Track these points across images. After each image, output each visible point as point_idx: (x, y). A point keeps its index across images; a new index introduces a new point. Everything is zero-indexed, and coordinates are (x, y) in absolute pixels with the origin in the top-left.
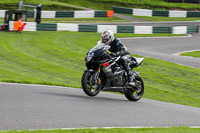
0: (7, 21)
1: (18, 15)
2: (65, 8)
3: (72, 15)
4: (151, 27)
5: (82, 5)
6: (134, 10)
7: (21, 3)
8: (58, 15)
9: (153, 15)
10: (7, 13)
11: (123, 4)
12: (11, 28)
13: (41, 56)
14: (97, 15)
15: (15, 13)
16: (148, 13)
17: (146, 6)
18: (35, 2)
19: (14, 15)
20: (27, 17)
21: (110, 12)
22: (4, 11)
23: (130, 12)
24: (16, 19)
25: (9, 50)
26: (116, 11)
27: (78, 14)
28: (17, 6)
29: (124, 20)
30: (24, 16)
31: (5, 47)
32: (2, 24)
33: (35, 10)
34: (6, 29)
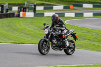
0: (19, 12)
1: (25, 9)
2: (48, 5)
3: (52, 8)
4: (92, 13)
5: (57, 3)
6: (84, 5)
7: (26, 3)
8: (45, 9)
9: (93, 7)
10: (19, 8)
11: (78, 2)
12: (21, 15)
13: (36, 30)
14: (65, 8)
15: (23, 8)
16: (91, 6)
17: (89, 3)
18: (33, 2)
20: (29, 10)
21: (71, 6)
22: (17, 7)
25: (20, 27)
26: (74, 5)
27: (55, 8)
28: (24, 4)
30: (27, 10)
31: (18, 25)
32: (16, 14)
33: (33, 6)
34: (18, 16)
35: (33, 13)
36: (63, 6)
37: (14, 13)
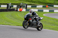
0: (17, 8)
1: (21, 7)
2: (34, 5)
3: (36, 7)
5: (39, 4)
6: (54, 5)
8: (32, 7)
11: (51, 4)
12: (18, 10)
14: (43, 7)
15: (19, 6)
17: (57, 4)
18: (25, 3)
19: (19, 7)
20: (23, 7)
21: (47, 6)
22: (16, 5)
23: (53, 6)
24: (20, 8)
26: (49, 6)
27: (38, 7)
28: (20, 4)
29: (51, 8)
31: (17, 16)
32: (16, 9)
33: (25, 5)
34: (17, 10)
35: (25, 9)
36: (42, 6)
37: (14, 9)
